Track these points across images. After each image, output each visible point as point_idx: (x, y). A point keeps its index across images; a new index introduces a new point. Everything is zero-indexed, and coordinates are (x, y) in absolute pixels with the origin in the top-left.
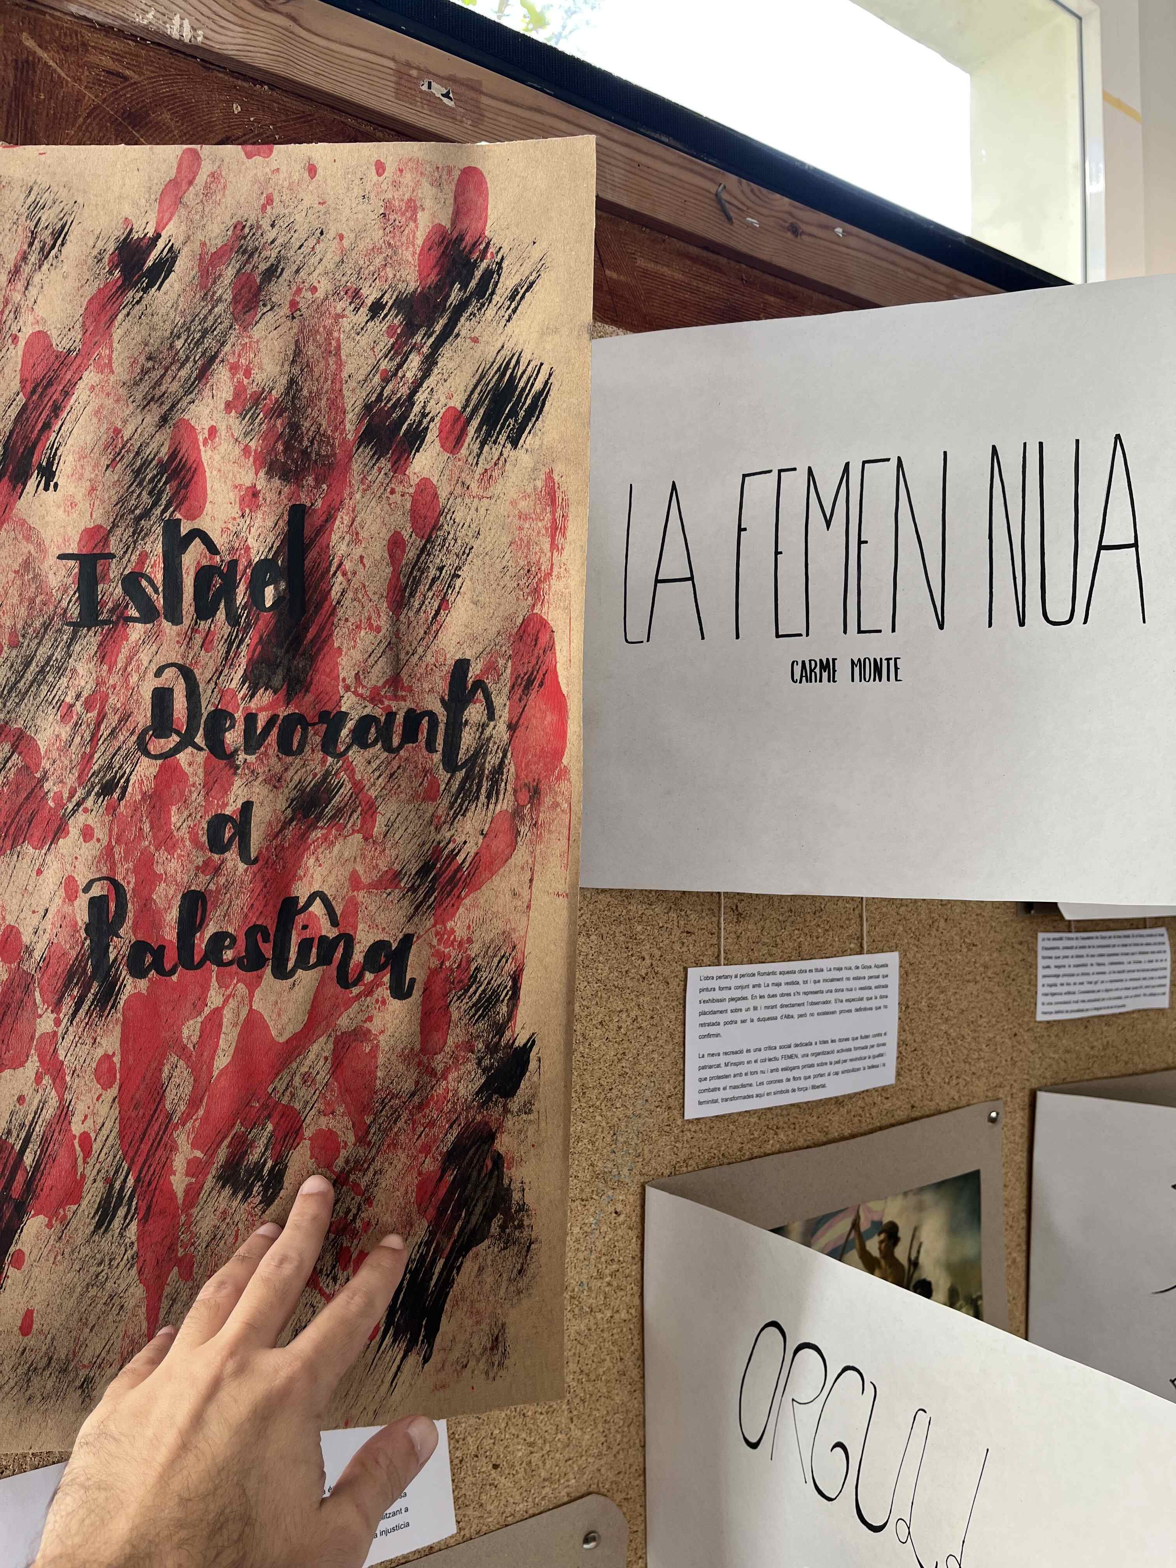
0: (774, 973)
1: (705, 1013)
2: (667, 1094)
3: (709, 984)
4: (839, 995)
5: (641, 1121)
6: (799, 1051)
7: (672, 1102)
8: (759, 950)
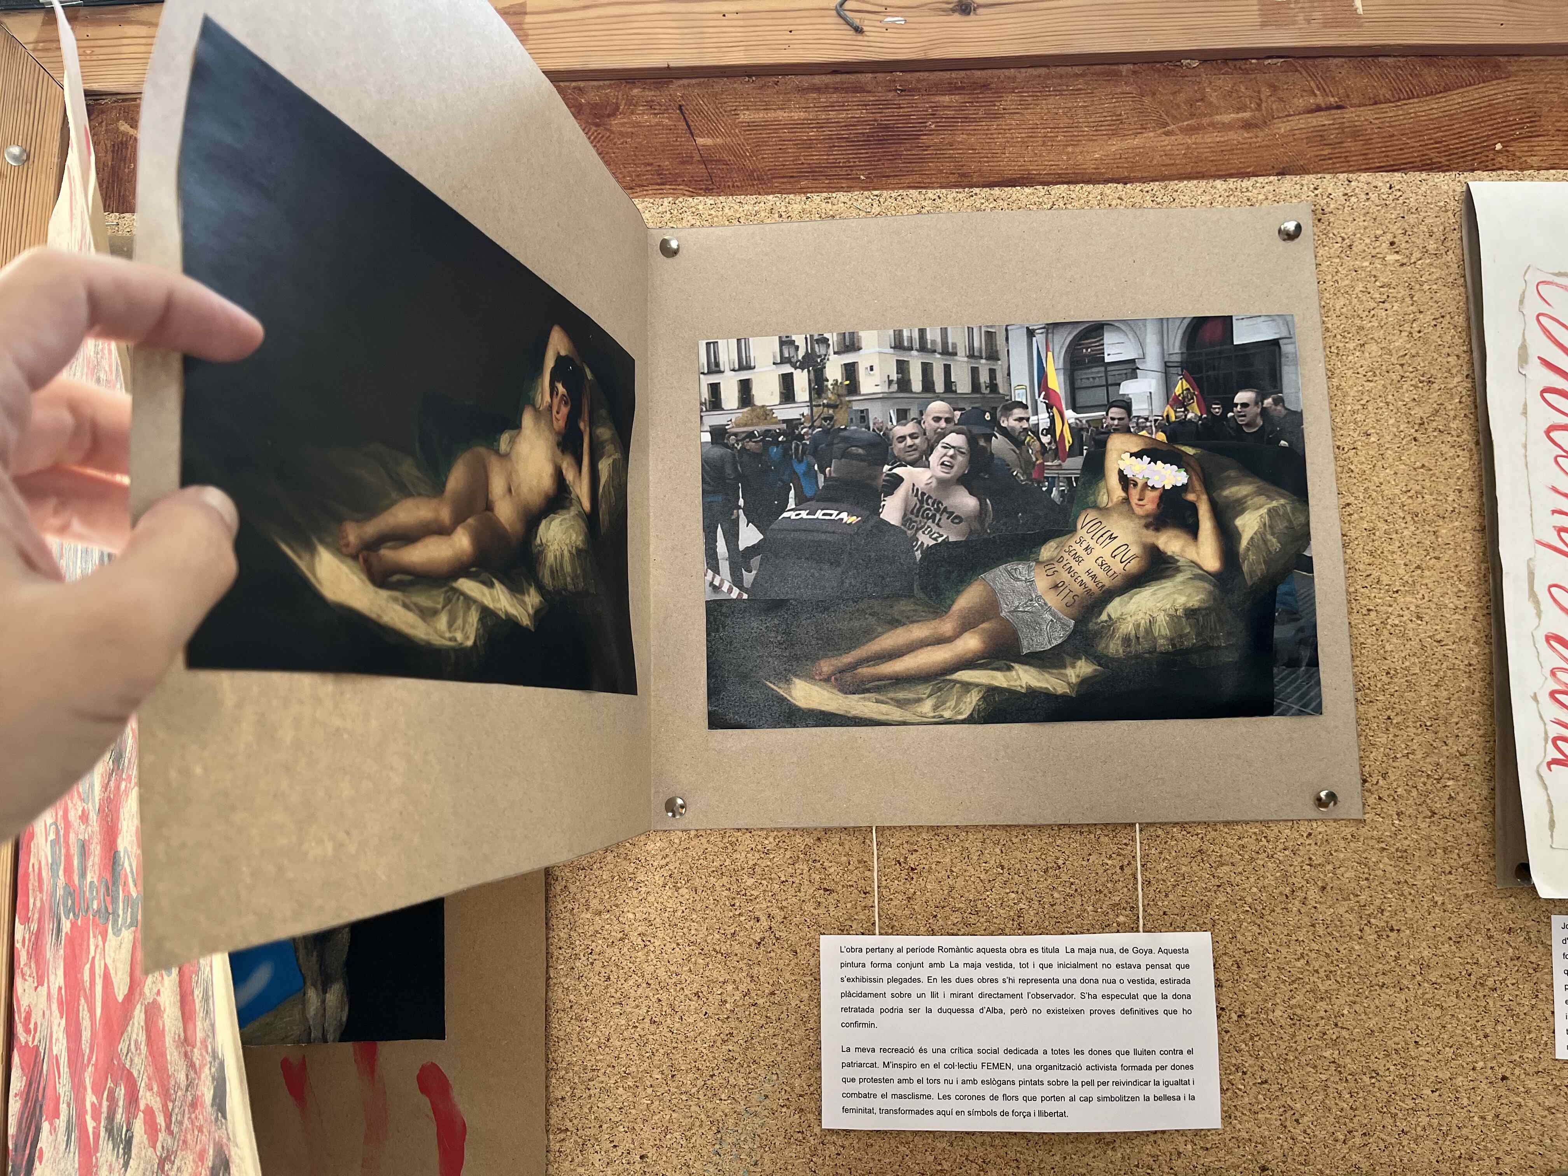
0: (967, 950)
1: (850, 995)
2: (798, 1090)
3: (855, 957)
4: (1091, 988)
5: (757, 1121)
6: (1015, 1060)
7: (804, 1102)
8: (947, 918)
